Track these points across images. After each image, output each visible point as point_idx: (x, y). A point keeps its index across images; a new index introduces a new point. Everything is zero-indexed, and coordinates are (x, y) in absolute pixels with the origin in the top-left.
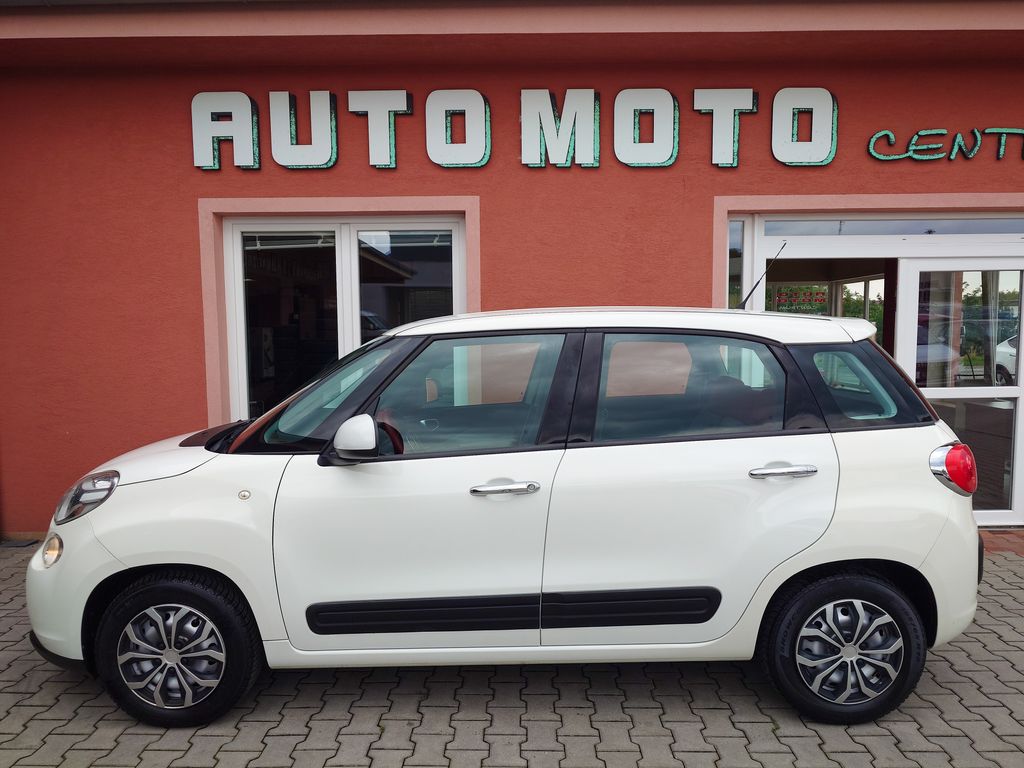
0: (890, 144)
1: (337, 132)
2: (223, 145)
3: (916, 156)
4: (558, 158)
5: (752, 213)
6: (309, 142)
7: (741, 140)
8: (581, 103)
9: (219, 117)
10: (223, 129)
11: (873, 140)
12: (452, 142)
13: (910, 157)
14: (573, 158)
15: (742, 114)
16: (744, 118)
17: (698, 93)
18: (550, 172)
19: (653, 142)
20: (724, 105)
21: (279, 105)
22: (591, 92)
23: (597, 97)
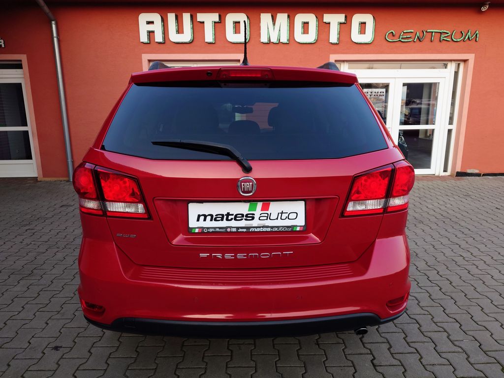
0: (393, 36)
1: (193, 29)
2: (151, 33)
3: (403, 40)
4: (274, 40)
5: (344, 61)
6: (183, 33)
7: (339, 33)
8: (282, 18)
9: (149, 23)
10: (150, 27)
11: (387, 34)
12: (235, 33)
13: (400, 40)
14: (279, 40)
15: (341, 23)
16: (342, 25)
17: (324, 15)
18: (271, 45)
19: (308, 33)
20: (334, 19)
21: (171, 17)
22: (286, 15)
23: (289, 16)
